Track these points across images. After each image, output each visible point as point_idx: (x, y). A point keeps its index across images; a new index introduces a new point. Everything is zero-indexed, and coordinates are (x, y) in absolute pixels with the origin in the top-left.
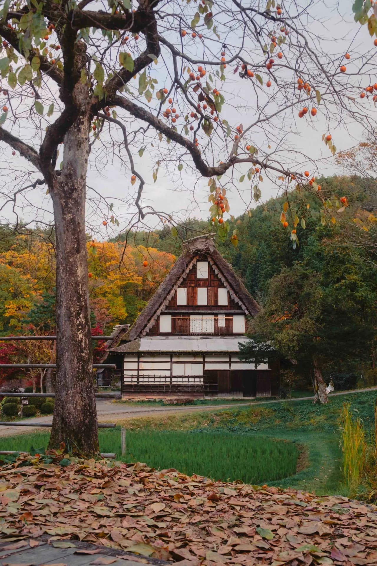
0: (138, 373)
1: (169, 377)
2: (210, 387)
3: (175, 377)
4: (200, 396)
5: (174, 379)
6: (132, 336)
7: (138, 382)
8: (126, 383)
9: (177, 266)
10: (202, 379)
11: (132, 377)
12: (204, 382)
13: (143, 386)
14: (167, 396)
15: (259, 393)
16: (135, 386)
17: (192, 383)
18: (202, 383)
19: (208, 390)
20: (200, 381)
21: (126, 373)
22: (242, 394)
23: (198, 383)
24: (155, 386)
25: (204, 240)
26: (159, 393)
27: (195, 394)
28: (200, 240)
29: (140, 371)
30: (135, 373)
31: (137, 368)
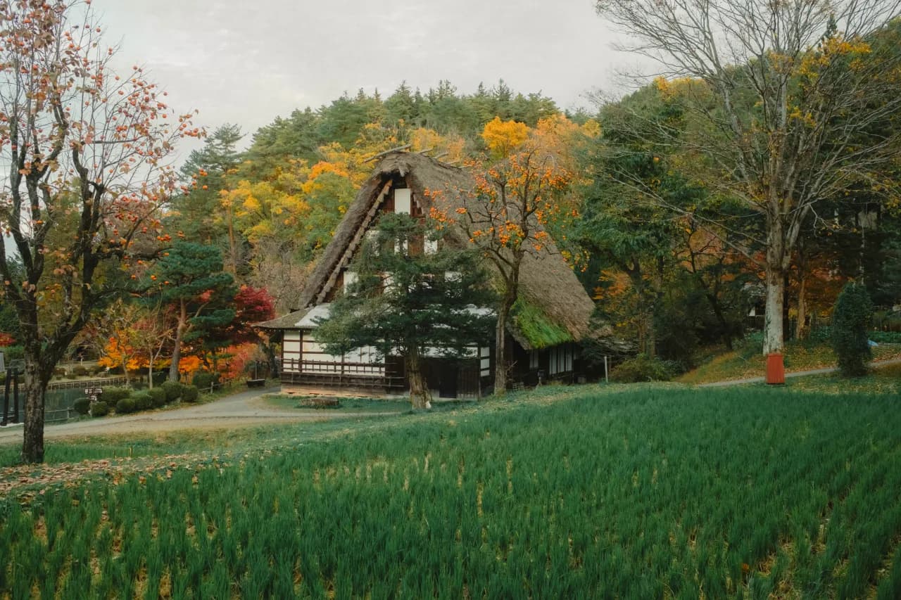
0: (301, 357)
1: (339, 364)
2: (394, 381)
3: (346, 364)
4: (381, 393)
5: (346, 368)
6: (302, 304)
7: (301, 369)
8: (285, 370)
9: (359, 199)
10: (383, 369)
11: (293, 362)
12: (386, 374)
13: (304, 376)
14: (336, 390)
15: (461, 393)
16: (296, 375)
17: (370, 374)
18: (383, 375)
19: (390, 385)
20: (380, 372)
21: (286, 356)
22: (438, 393)
23: (378, 374)
24: (320, 377)
25: (394, 156)
26: (327, 386)
27: (373, 391)
28: (390, 157)
29: (303, 355)
30: (297, 357)
31: (299, 350)
